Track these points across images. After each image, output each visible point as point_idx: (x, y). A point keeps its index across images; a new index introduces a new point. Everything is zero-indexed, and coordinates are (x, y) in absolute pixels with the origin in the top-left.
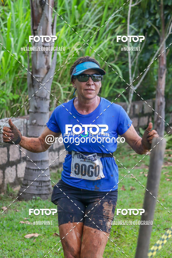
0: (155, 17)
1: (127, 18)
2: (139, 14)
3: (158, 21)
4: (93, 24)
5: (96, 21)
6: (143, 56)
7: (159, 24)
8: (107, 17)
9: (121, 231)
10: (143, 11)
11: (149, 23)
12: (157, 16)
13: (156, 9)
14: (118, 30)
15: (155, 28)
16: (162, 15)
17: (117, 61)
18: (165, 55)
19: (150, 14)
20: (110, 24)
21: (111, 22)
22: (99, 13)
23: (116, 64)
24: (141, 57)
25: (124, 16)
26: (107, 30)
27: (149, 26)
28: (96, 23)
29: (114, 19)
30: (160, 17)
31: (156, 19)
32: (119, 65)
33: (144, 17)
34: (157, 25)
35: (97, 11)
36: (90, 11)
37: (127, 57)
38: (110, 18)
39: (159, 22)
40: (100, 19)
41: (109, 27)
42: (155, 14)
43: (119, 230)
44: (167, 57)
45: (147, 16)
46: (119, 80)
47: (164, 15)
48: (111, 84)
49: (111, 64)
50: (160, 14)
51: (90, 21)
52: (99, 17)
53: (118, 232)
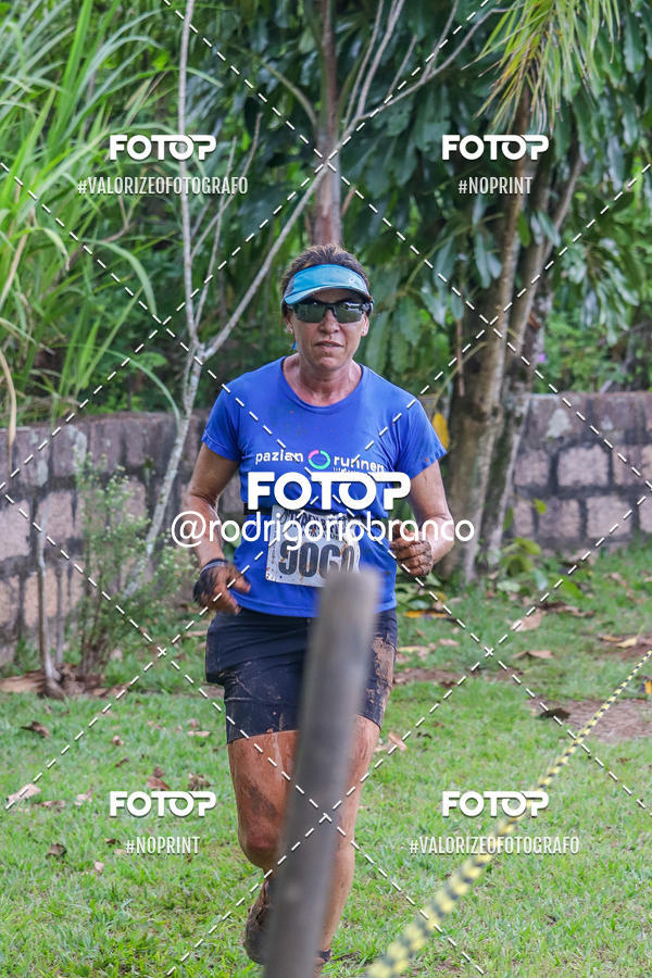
0: (295, 46)
1: (174, 51)
2: (227, 34)
3: (307, 65)
4: (30, 72)
5: (43, 62)
6: (242, 212)
7: (312, 79)
8: (89, 45)
9: (153, 967)
10: (243, 21)
11: (270, 73)
12: (306, 43)
13: (301, 11)
14: (138, 103)
15: (296, 92)
16: (327, 36)
17: (128, 234)
18: (337, 207)
19: (274, 34)
20: (101, 74)
21: (108, 67)
22: (54, 26)
23: (128, 245)
24: (233, 220)
25: (159, 40)
26: (90, 103)
27: (273, 83)
28: (44, 70)
29: (122, 53)
30: (318, 47)
31: (302, 57)
32: (139, 249)
33: (248, 46)
34: (305, 82)
35: (48, 17)
36: (17, 17)
37: (172, 217)
38: (107, 49)
39: (313, 69)
40: (62, 51)
41: (97, 87)
42: (295, 34)
43: (143, 961)
44: (345, 219)
45: (263, 42)
46: (139, 316)
47: (336, 37)
48: (102, 334)
49: (104, 243)
50: (318, 36)
51: (19, 56)
52: (58, 44)
53: (138, 970)
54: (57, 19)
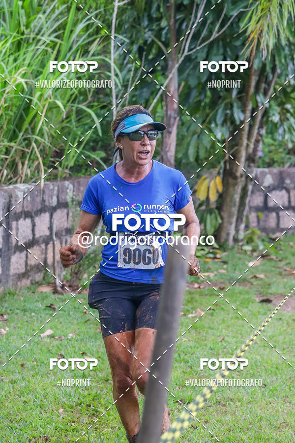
0: (159, 24)
1: (109, 27)
2: (131, 20)
3: (164, 32)
4: (49, 35)
5: (55, 31)
6: (137, 93)
7: (166, 38)
8: (75, 24)
9: (100, 405)
10: (138, 14)
11: (149, 36)
12: (164, 23)
13: (162, 10)
14: (94, 48)
15: (160, 43)
16: (172, 21)
17: (90, 102)
18: (176, 91)
19: (151, 20)
20: (79, 36)
21: (82, 33)
22: (60, 17)
23: (90, 107)
24: (133, 96)
25: (103, 22)
26: (74, 48)
27: (150, 40)
28: (56, 34)
29: (88, 27)
30: (169, 25)
31: (162, 29)
32: (95, 108)
33: (140, 25)
34: (163, 39)
35: (57, 12)
36: (44, 12)
37: (108, 95)
38: (81, 26)
39: (166, 34)
40: (63, 27)
41: (77, 41)
42: (159, 19)
43: (96, 403)
44: (180, 96)
45: (146, 23)
46: (95, 136)
47: (176, 21)
48: (80, 143)
49: (81, 106)
50: (168, 20)
51: (44, 29)
52: (61, 24)
53: (94, 406)
54: (61, 13)
